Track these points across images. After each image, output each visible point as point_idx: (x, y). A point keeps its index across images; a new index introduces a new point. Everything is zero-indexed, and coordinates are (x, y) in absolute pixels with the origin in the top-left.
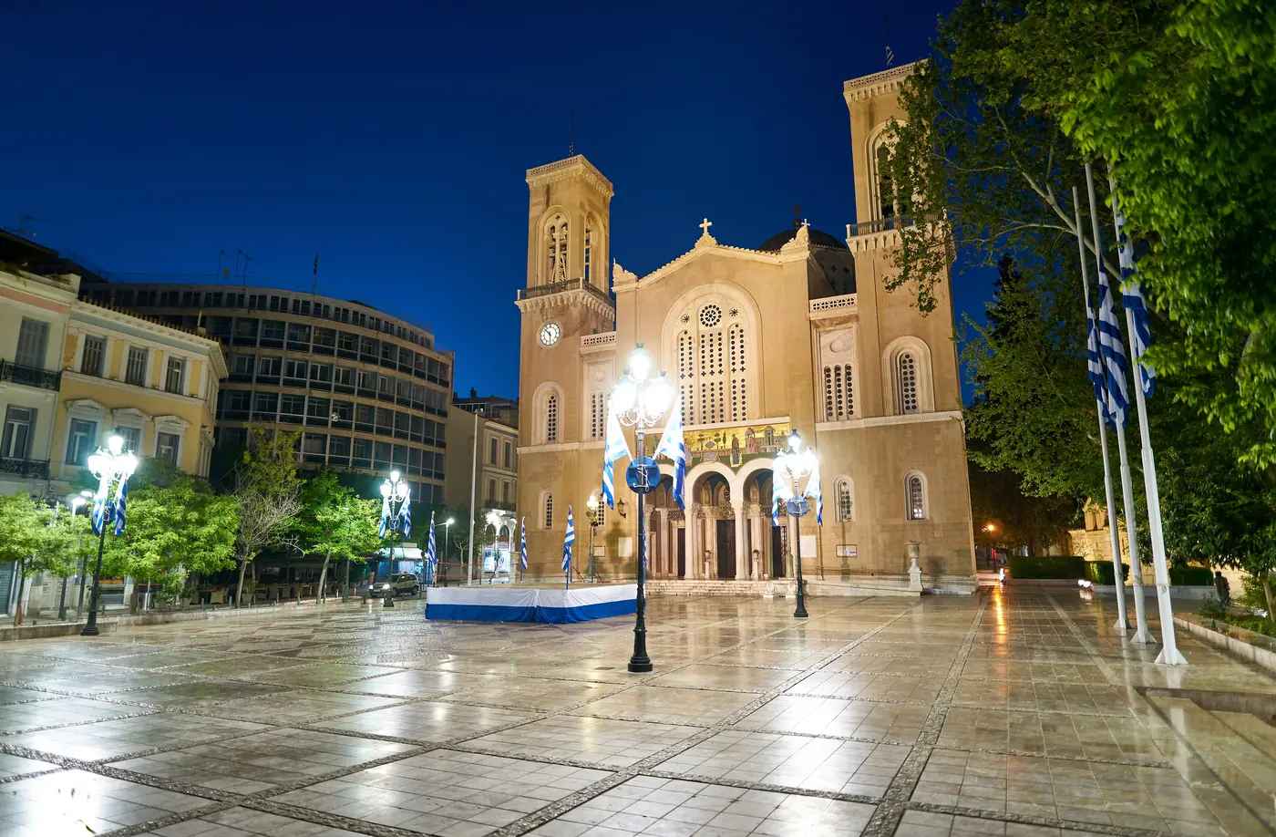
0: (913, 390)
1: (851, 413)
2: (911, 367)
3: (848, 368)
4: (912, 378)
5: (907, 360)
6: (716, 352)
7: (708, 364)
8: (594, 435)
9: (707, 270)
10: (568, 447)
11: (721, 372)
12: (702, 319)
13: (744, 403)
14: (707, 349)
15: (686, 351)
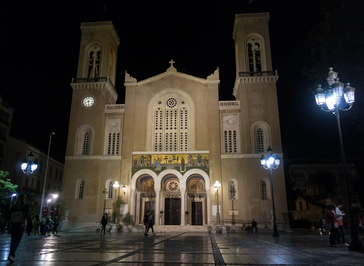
0: (262, 144)
1: (236, 151)
2: (262, 134)
3: (235, 132)
4: (262, 139)
5: (260, 131)
6: (173, 119)
7: (169, 124)
8: (109, 153)
9: (171, 82)
10: (95, 157)
11: (175, 128)
12: (167, 104)
13: (186, 143)
14: (169, 117)
15: (159, 117)
